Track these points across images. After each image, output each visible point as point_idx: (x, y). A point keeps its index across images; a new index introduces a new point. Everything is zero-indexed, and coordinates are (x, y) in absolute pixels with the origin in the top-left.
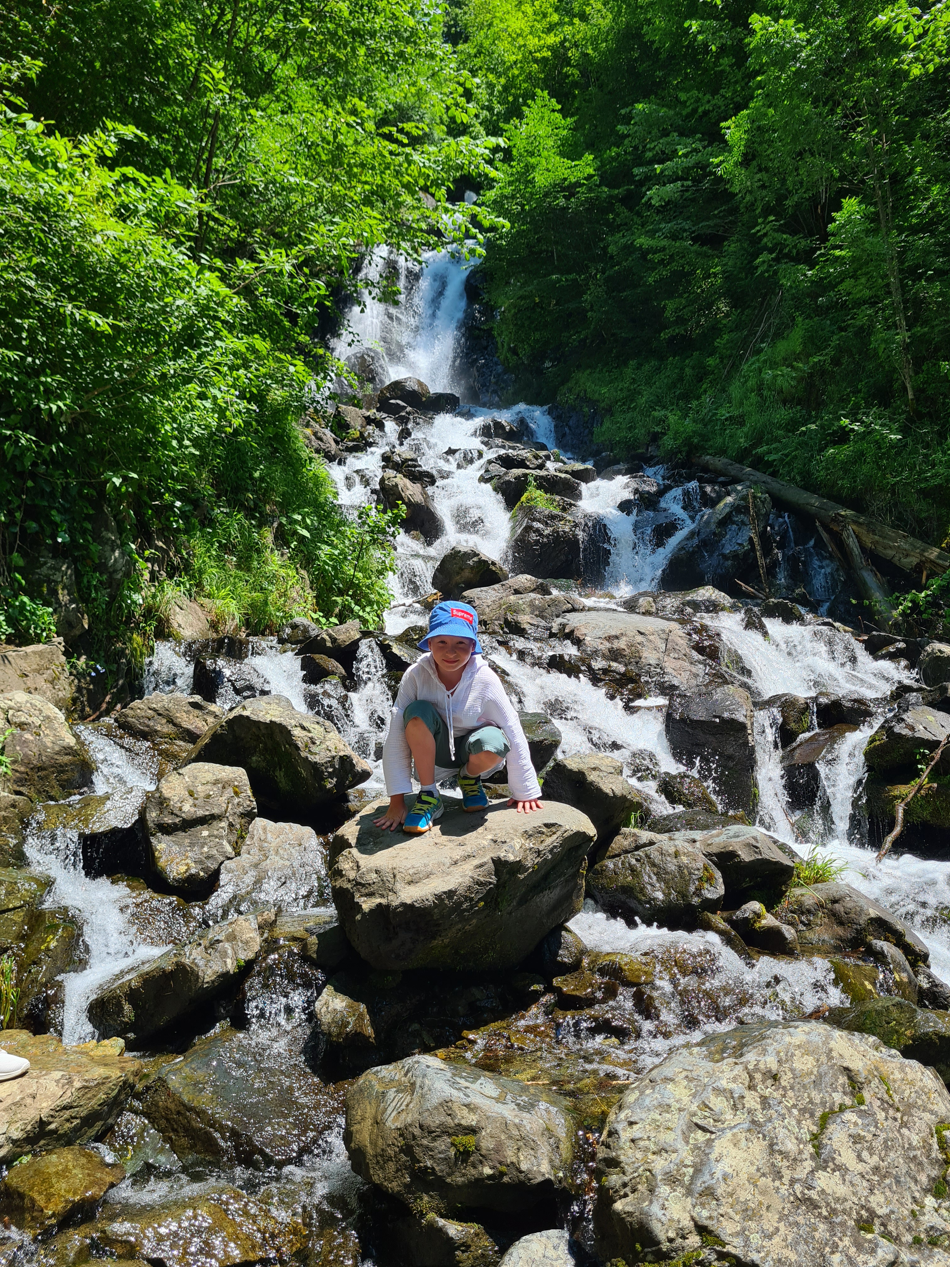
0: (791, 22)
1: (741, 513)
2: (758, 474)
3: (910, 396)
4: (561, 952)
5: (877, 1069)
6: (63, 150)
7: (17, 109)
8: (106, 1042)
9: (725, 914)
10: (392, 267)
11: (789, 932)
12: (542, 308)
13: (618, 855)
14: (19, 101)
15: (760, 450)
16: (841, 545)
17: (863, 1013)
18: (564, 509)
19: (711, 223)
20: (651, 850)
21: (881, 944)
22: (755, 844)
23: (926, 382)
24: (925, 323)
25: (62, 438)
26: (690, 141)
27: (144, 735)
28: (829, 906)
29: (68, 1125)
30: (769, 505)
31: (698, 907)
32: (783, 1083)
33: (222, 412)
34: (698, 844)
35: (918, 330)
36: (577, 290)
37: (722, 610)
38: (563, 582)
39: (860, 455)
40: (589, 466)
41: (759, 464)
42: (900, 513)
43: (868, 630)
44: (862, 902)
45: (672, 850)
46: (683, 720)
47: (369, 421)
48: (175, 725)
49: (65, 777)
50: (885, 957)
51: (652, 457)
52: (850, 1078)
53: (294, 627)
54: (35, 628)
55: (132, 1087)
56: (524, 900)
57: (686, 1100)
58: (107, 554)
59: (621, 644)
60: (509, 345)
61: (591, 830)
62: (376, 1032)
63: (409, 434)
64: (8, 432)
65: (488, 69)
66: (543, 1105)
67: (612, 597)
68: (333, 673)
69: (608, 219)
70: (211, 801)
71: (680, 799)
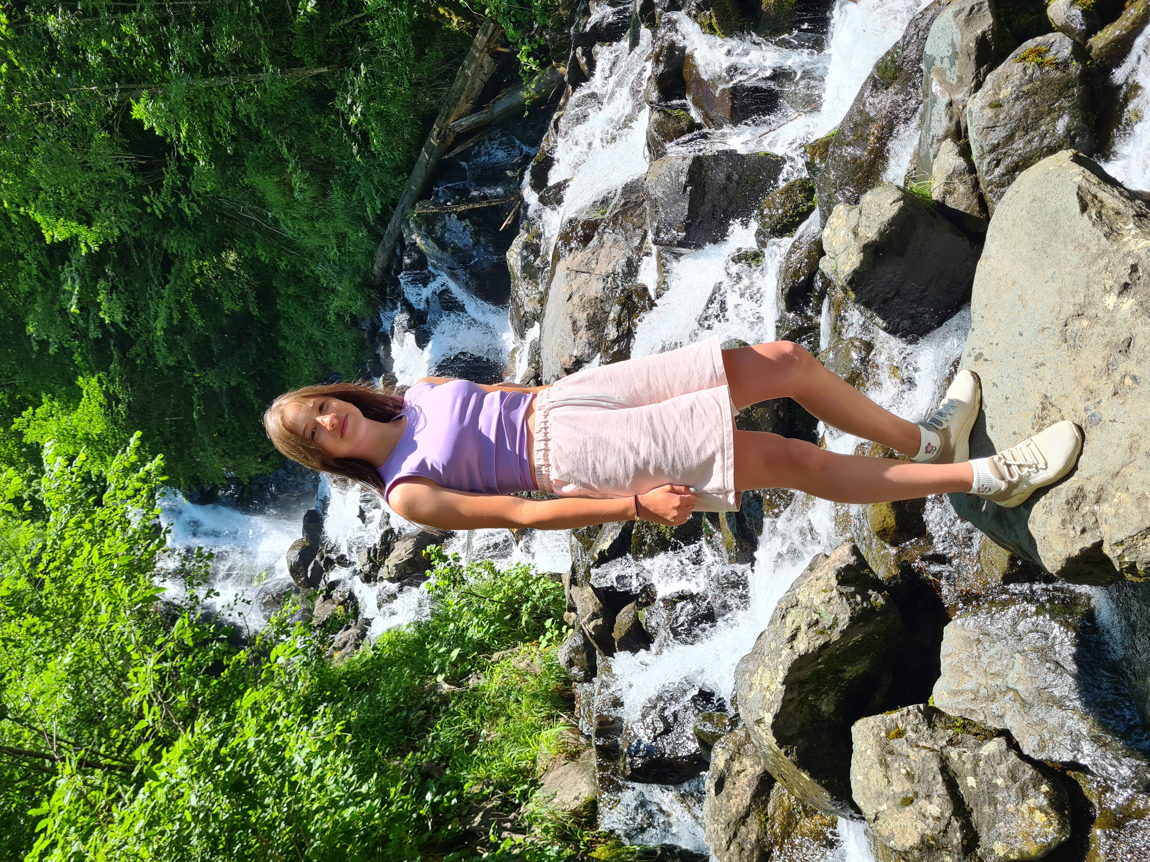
1: (433, 229)
2: (393, 221)
3: (325, 70)
15: (371, 218)
16: (467, 134)
19: (151, 266)
22: (966, 13)
23: (312, 55)
30: (427, 203)
33: (326, 747)
36: (209, 395)
41: (383, 219)
42: (438, 78)
43: (562, 87)
46: (687, 228)
47: (328, 597)
48: (747, 815)
51: (373, 325)
53: (571, 663)
59: (582, 318)
60: (259, 463)
63: (343, 557)
67: (514, 351)
68: (636, 616)
69: (141, 365)
70: (917, 773)
71: (791, 217)
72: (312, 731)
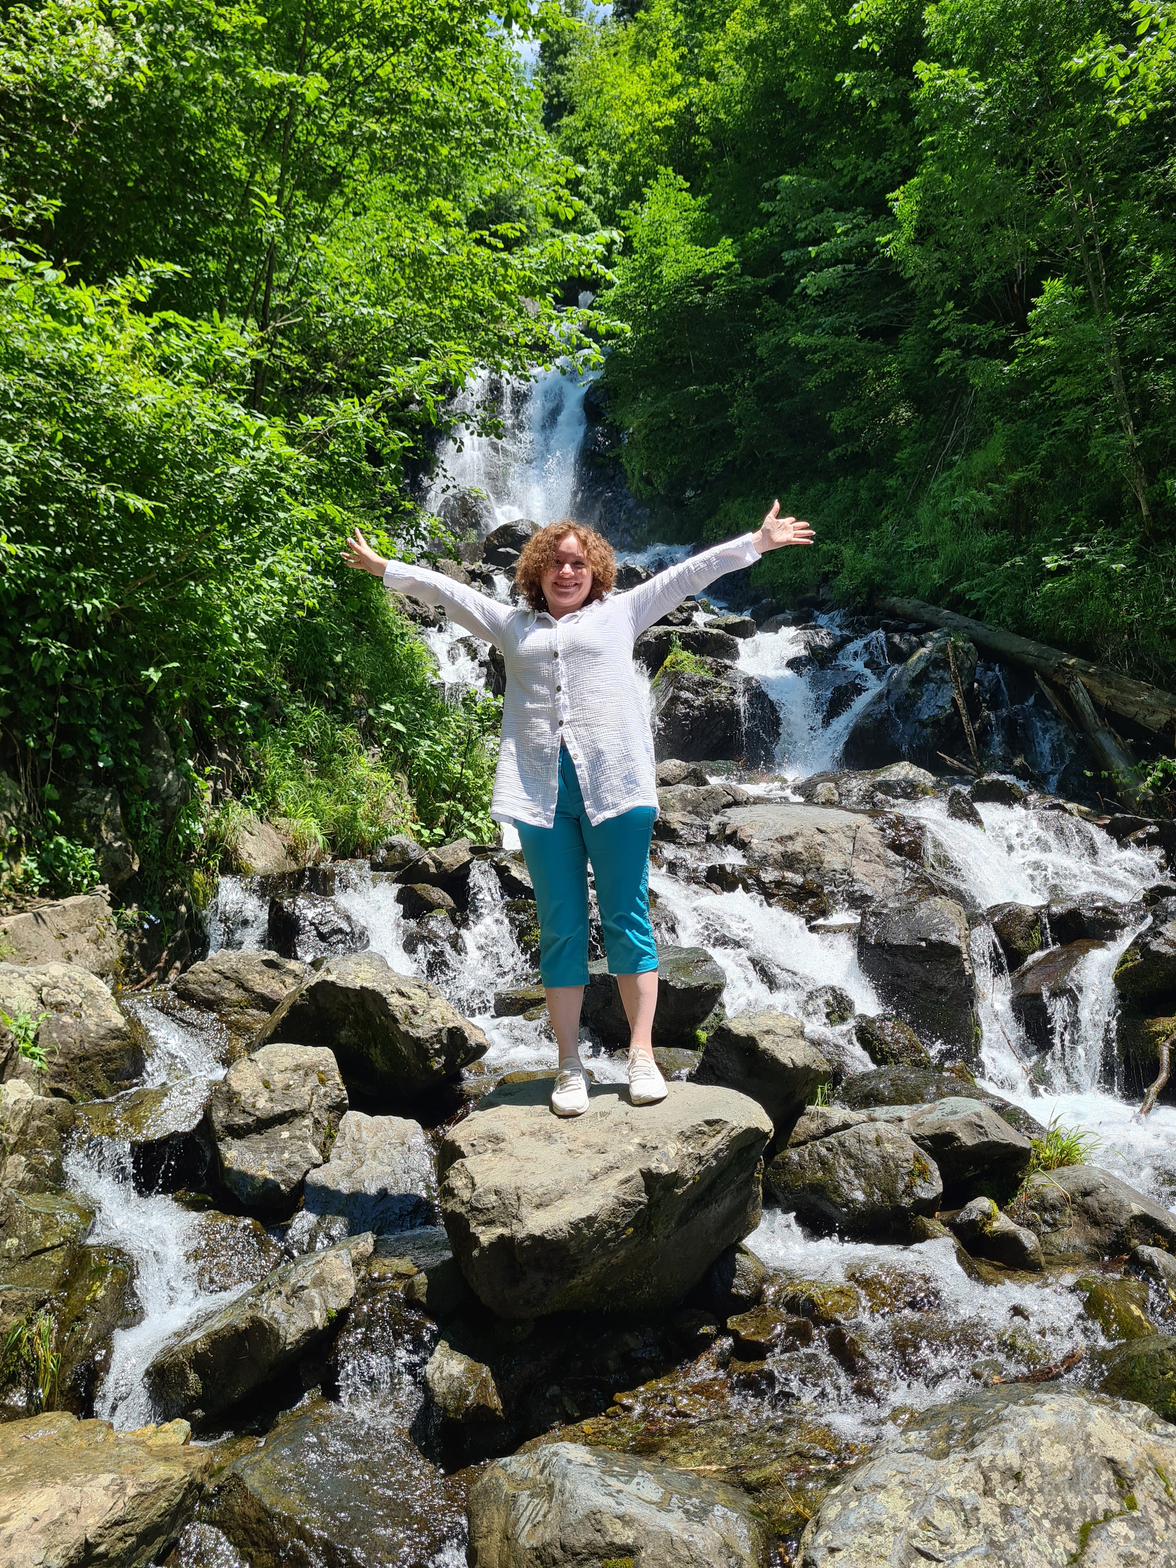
0: (963, 71)
1: (940, 668)
2: (958, 617)
3: (1145, 511)
4: (736, 1281)
5: (1150, 1458)
6: (89, 301)
7: (35, 258)
8: (167, 1426)
9: (946, 1216)
10: (495, 390)
11: (1029, 1239)
12: (679, 426)
13: (804, 1143)
14: (35, 248)
15: (959, 588)
16: (1068, 701)
17: (1131, 1358)
18: (718, 674)
19: (882, 313)
20: (846, 1135)
21: (1148, 1251)
22: (978, 1122)
24: (1157, 420)
25: (100, 641)
26: (850, 215)
27: (208, 1005)
28: (1080, 1199)
29: (121, 1545)
30: (974, 656)
31: (910, 1210)
32: (1030, 1484)
33: (292, 592)
34: (905, 1124)
35: (1149, 431)
36: (721, 402)
37: (925, 793)
38: (721, 763)
39: (1086, 589)
40: (746, 617)
41: (959, 604)
42: (1141, 658)
43: (1111, 811)
44: (1122, 1195)
45: (872, 1136)
46: (878, 945)
48: (246, 989)
49: (113, 1067)
50: (1155, 1268)
51: (824, 602)
52: (1116, 1473)
53: (390, 848)
54: (75, 875)
55: (200, 1487)
56: (684, 1219)
57: (902, 1515)
58: (159, 776)
59: (797, 846)
60: (640, 473)
61: (766, 1124)
62: (504, 1401)
64: (35, 641)
65: (600, 145)
66: (718, 1510)
68: (440, 906)
69: (755, 315)
70: (291, 1093)
71: (881, 1050)
72: (307, 575)
